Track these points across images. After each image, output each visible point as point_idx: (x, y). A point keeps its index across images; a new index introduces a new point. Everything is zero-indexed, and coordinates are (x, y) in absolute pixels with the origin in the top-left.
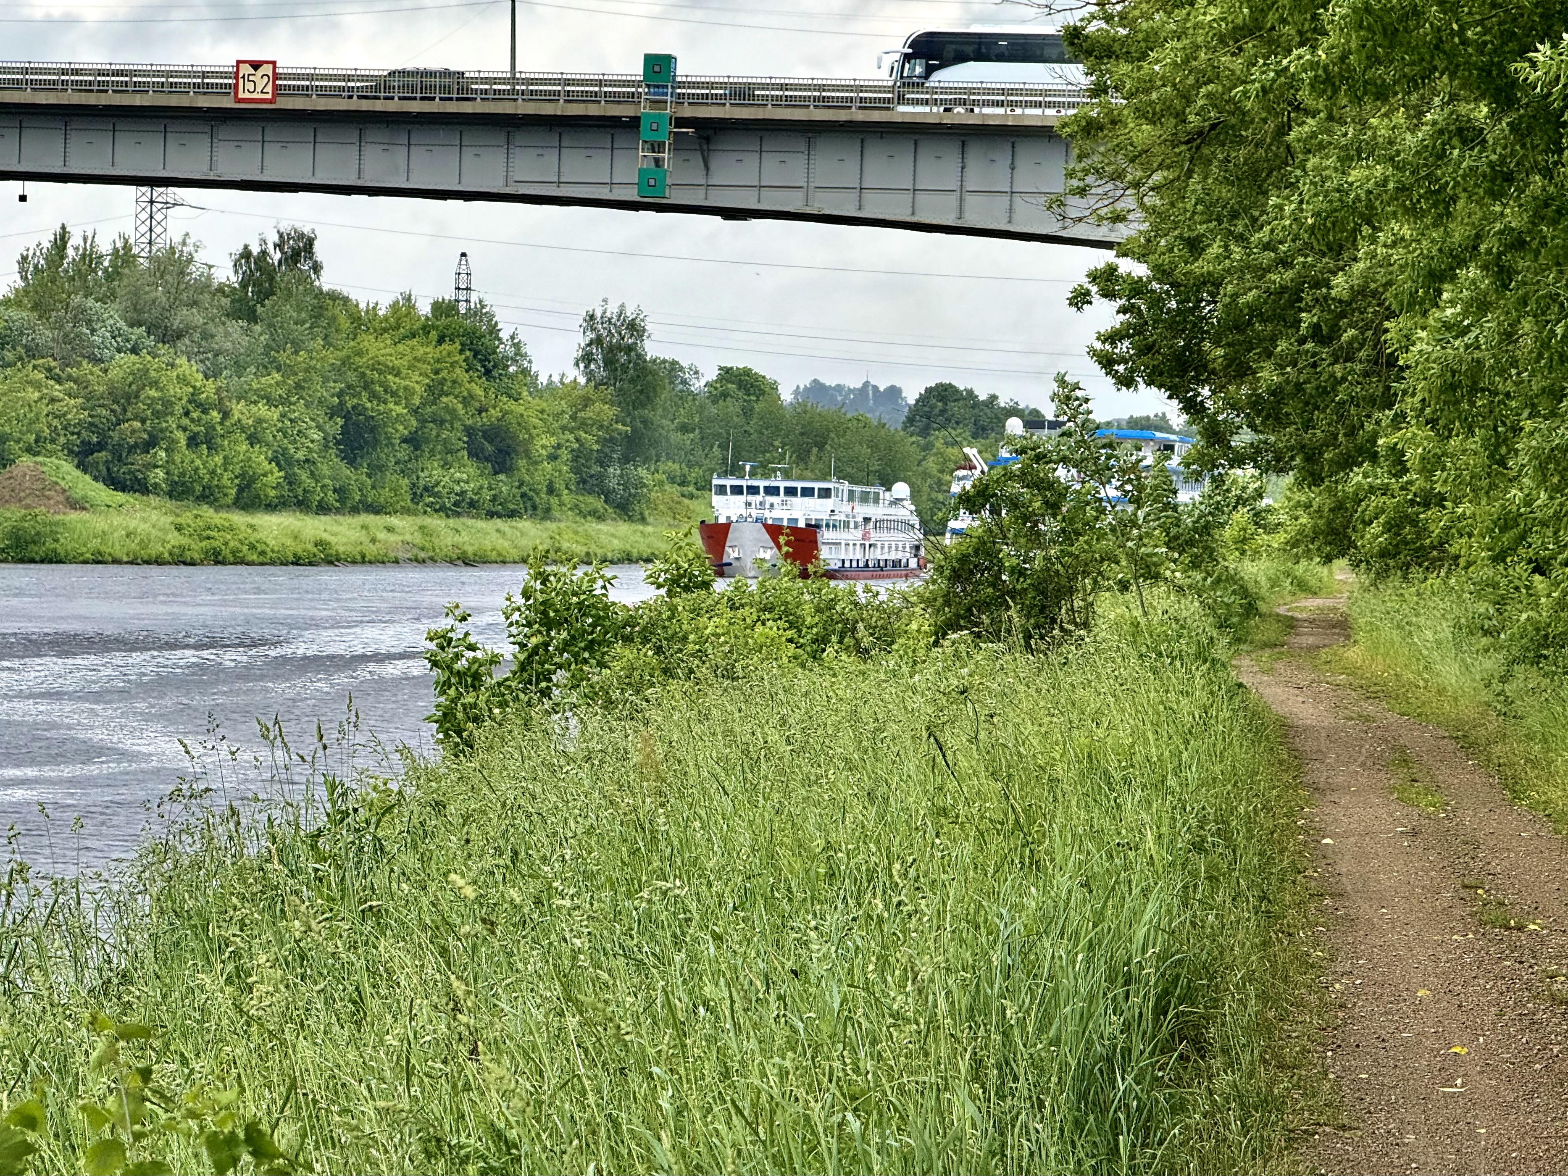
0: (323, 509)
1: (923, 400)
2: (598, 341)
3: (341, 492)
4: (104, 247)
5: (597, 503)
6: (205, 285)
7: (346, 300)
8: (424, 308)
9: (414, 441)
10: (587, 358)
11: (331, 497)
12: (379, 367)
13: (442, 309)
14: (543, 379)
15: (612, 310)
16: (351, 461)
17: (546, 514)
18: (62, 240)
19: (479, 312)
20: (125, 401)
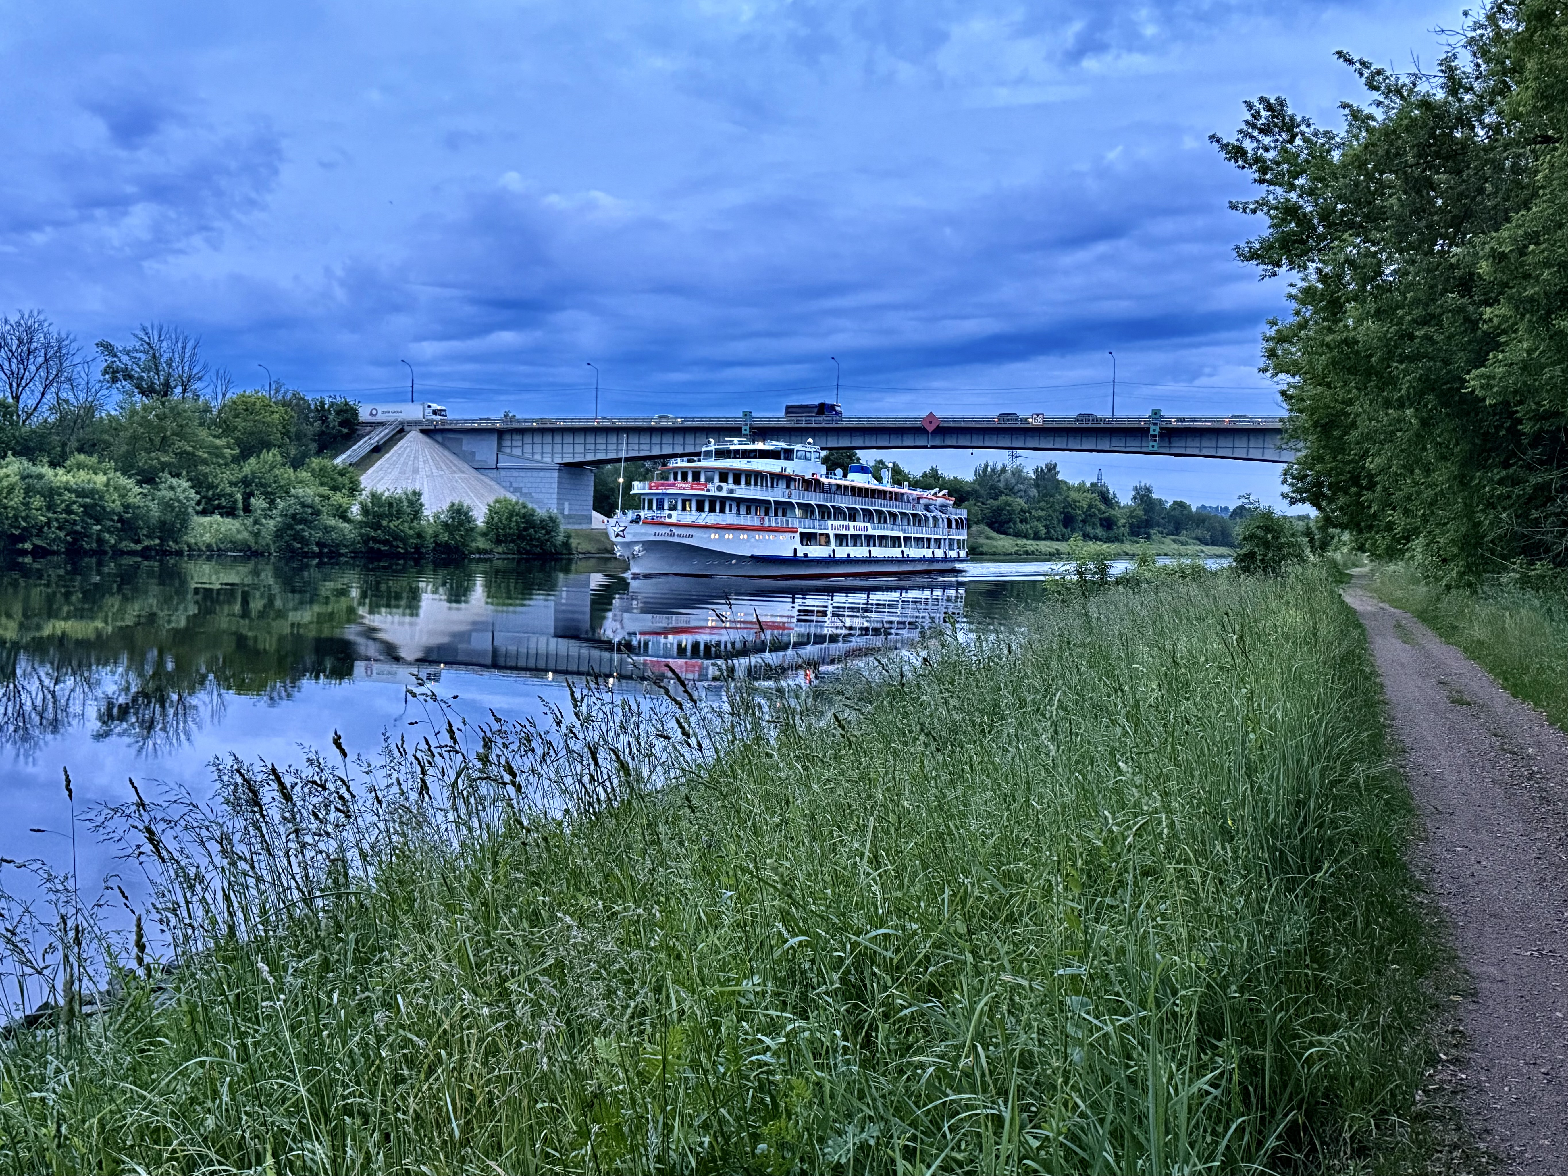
0: (1058, 540)
1: (1235, 510)
2: (1138, 494)
3: (1063, 536)
4: (999, 468)
6: (1025, 479)
7: (1066, 483)
8: (1088, 485)
9: (1084, 521)
10: (1135, 498)
12: (1075, 501)
13: (1093, 485)
14: (1122, 505)
15: (1143, 485)
16: (1066, 527)
17: (1122, 542)
18: (986, 465)
19: (1104, 485)
20: (1002, 510)
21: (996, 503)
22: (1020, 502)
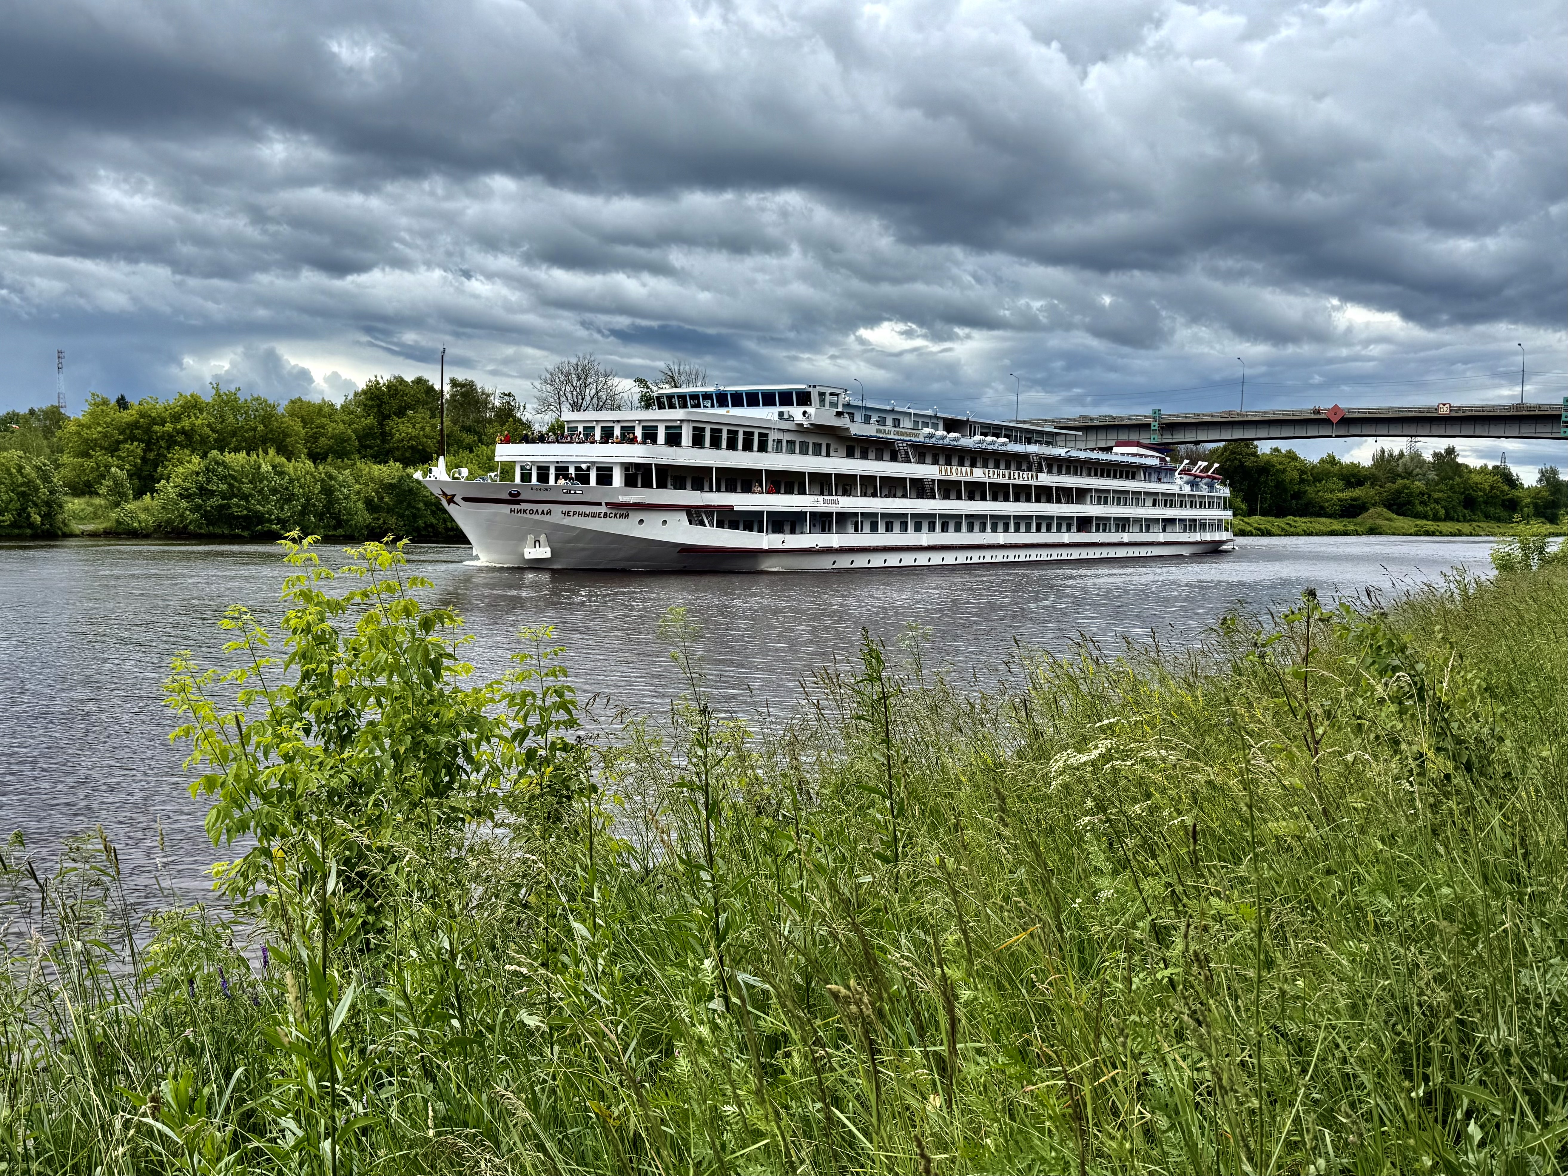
0: (1458, 521)
2: (1543, 475)
3: (1464, 516)
4: (1396, 452)
5: (1543, 520)
6: (1424, 462)
7: (1467, 466)
8: (1490, 467)
9: (1486, 503)
10: (1540, 480)
11: (1461, 518)
12: (1476, 483)
13: (1496, 468)
14: (1526, 486)
15: (1549, 468)
16: (1467, 508)
17: (1527, 523)
18: (1383, 452)
19: (1506, 468)
20: (1401, 493)
21: (1396, 486)
22: (1419, 485)
